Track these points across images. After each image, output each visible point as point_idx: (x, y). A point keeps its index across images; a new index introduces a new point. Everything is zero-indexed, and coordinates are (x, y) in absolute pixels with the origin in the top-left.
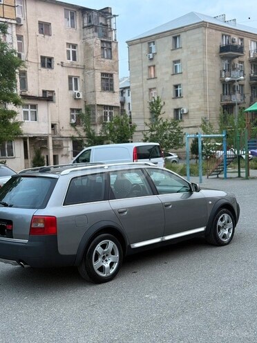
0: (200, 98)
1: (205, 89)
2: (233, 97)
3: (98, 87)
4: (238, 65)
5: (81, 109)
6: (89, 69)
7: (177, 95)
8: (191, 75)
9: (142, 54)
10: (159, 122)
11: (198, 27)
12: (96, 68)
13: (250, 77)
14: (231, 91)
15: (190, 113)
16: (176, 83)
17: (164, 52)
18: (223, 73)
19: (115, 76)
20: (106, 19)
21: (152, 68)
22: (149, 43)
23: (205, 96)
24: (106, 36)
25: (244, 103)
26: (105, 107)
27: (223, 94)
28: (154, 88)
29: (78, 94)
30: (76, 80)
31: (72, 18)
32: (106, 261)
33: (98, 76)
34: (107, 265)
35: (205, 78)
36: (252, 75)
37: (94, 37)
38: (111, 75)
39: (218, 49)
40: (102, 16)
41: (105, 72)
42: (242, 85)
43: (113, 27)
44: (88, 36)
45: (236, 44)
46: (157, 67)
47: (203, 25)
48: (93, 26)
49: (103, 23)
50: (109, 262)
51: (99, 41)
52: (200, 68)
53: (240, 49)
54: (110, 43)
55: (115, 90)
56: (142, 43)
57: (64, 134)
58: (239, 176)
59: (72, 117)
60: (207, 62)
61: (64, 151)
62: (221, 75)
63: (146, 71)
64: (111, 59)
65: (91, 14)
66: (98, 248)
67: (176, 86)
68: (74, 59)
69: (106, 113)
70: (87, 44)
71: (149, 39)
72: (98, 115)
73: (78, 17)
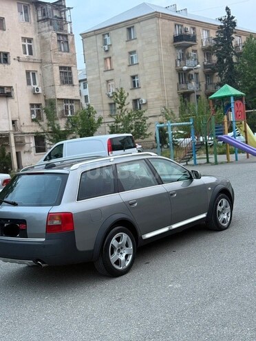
0: (158, 88)
1: (162, 78)
2: (189, 85)
3: (57, 81)
4: (192, 54)
5: (41, 104)
6: (46, 63)
7: (135, 85)
8: (147, 65)
9: (97, 46)
10: (124, 113)
11: (152, 18)
12: (54, 61)
13: (204, 65)
14: (187, 80)
15: (149, 103)
16: (133, 74)
17: (119, 43)
18: (178, 62)
19: (73, 69)
20: (60, 12)
21: (108, 60)
22: (104, 35)
23: (162, 85)
24: (61, 29)
25: (200, 90)
26: (66, 100)
27: (180, 83)
28: (112, 80)
29: (37, 88)
30: (34, 74)
31: (26, 11)
32: (121, 254)
33: (57, 69)
34: (122, 258)
35: (161, 68)
36: (205, 63)
37: (49, 30)
38: (70, 68)
39: (172, 39)
40: (56, 9)
41: (63, 65)
42: (197, 74)
43: (68, 20)
44: (44, 29)
45: (188, 33)
46: (113, 58)
47: (156, 15)
48: (47, 19)
49: (58, 16)
50: (124, 255)
51: (55, 34)
52: (156, 58)
53: (193, 39)
54: (66, 36)
55: (75, 83)
56: (96, 35)
57: (25, 130)
58: (208, 162)
59: (32, 112)
60: (163, 52)
61: (27, 148)
62: (176, 64)
63: (102, 63)
64: (68, 52)
65: (45, 7)
66: (114, 242)
67: (133, 77)
68: (31, 53)
69: (66, 107)
70: (42, 38)
71: (103, 30)
72: (59, 109)
73: (31, 10)
